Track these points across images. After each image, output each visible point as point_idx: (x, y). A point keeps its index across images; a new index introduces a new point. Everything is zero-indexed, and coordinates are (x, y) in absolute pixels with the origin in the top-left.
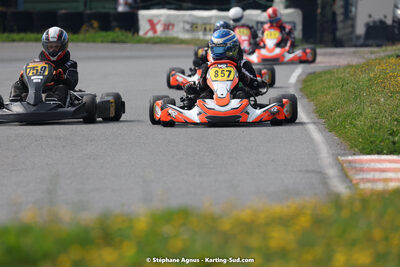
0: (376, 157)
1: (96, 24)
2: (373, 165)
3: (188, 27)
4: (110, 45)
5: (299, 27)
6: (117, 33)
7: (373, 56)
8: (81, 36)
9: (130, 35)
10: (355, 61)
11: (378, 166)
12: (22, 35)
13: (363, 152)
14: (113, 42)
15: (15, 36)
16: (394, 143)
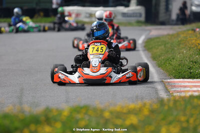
0: (182, 80)
1: (42, 14)
2: (180, 84)
3: (88, 15)
7: (180, 30)
10: (171, 32)
11: (183, 84)
13: (175, 77)
16: (191, 73)
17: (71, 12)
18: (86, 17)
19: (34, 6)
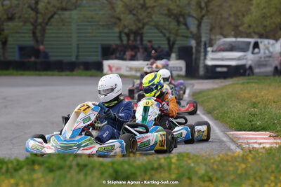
0: (244, 132)
1: (82, 67)
2: (244, 136)
3: (128, 69)
4: (89, 78)
5: (184, 69)
6: (93, 72)
8: (75, 73)
9: (99, 73)
11: (247, 136)
12: (45, 73)
13: (236, 131)
14: (91, 76)
15: (42, 73)
16: (252, 125)
17: (112, 66)
18: (127, 71)
19: (73, 59)
